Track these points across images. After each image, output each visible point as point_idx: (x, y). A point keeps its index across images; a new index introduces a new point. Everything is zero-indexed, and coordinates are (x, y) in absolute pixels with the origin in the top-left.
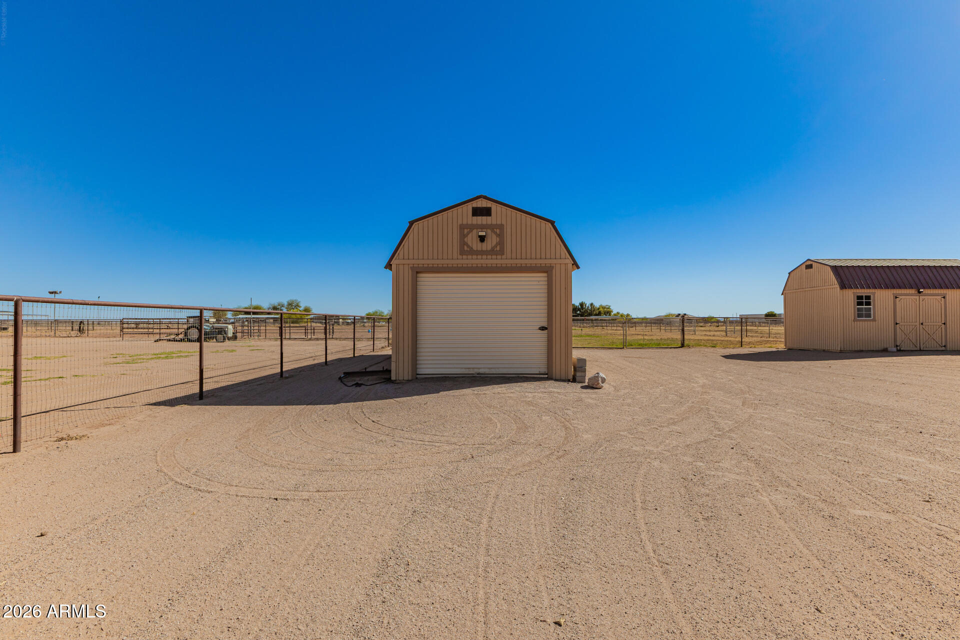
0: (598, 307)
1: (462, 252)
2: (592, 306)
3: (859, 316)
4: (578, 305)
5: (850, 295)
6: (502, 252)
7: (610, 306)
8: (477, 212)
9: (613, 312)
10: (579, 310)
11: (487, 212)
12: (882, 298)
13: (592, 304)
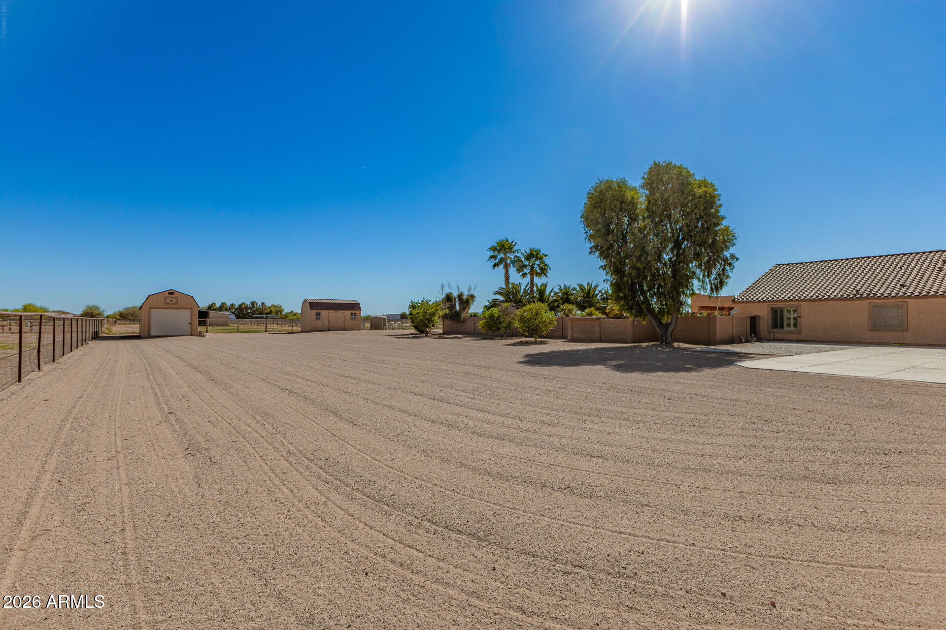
0: (270, 306)
1: (165, 304)
2: (264, 306)
3: (317, 319)
4: (248, 304)
5: (314, 312)
6: (177, 304)
7: (281, 306)
8: (170, 293)
9: (284, 311)
10: (250, 308)
11: (173, 293)
12: (324, 313)
13: (263, 304)
